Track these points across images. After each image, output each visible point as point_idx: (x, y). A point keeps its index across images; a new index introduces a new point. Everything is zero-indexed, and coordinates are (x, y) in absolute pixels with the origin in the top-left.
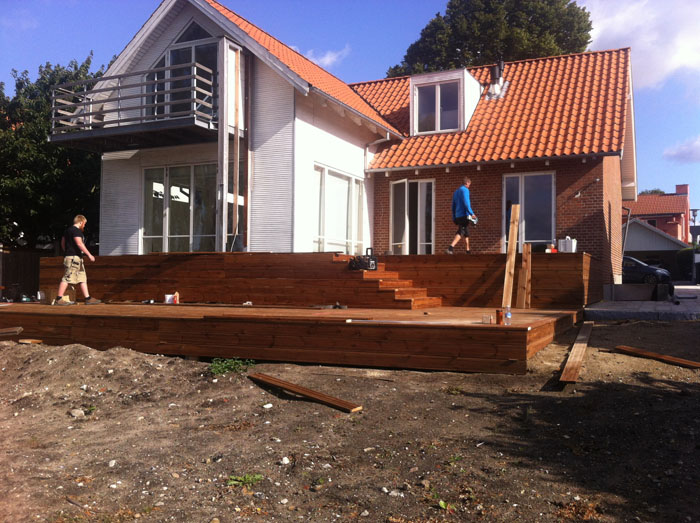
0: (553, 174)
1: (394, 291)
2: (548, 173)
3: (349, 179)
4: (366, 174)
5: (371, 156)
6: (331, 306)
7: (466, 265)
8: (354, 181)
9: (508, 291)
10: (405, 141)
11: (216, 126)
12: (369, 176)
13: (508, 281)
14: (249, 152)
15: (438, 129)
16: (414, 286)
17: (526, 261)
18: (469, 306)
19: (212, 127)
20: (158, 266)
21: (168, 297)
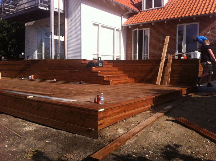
0: (198, 23)
1: (103, 77)
2: (196, 23)
3: (113, 29)
4: (122, 27)
5: (125, 20)
6: (78, 83)
7: (144, 64)
8: (115, 30)
9: (160, 76)
10: (139, 13)
11: (49, 8)
12: (123, 28)
13: (160, 72)
14: (66, 19)
15: (153, 7)
16: (123, 74)
17: (169, 63)
18: (145, 83)
19: (48, 9)
20: (29, 65)
21: (30, 76)
